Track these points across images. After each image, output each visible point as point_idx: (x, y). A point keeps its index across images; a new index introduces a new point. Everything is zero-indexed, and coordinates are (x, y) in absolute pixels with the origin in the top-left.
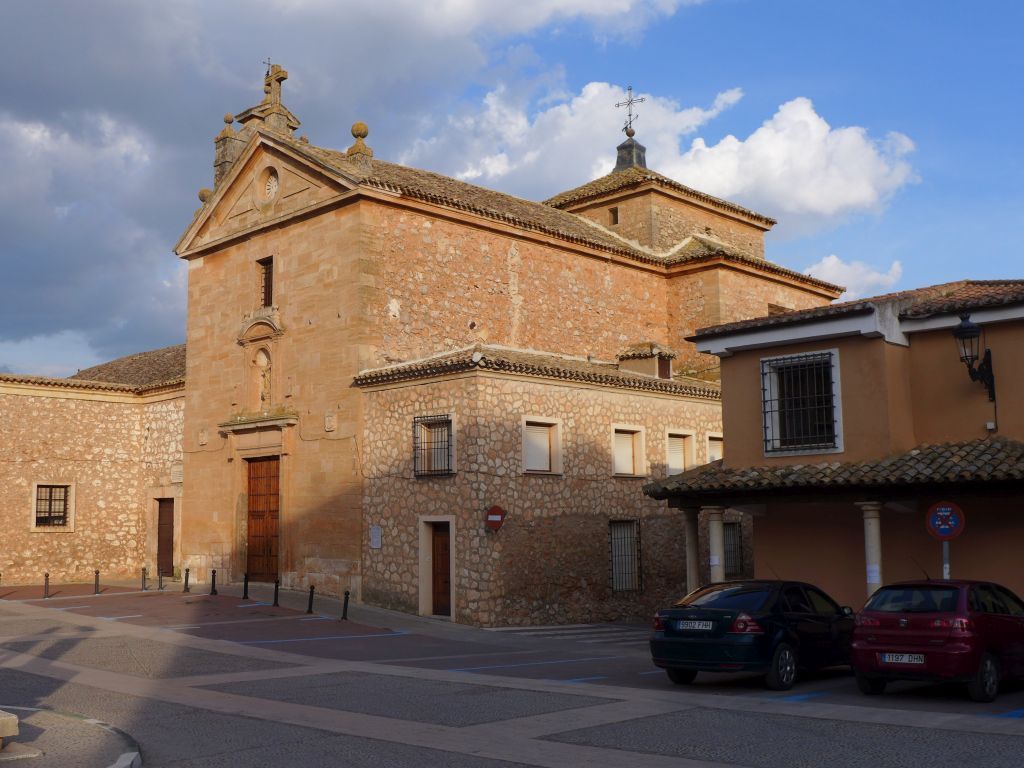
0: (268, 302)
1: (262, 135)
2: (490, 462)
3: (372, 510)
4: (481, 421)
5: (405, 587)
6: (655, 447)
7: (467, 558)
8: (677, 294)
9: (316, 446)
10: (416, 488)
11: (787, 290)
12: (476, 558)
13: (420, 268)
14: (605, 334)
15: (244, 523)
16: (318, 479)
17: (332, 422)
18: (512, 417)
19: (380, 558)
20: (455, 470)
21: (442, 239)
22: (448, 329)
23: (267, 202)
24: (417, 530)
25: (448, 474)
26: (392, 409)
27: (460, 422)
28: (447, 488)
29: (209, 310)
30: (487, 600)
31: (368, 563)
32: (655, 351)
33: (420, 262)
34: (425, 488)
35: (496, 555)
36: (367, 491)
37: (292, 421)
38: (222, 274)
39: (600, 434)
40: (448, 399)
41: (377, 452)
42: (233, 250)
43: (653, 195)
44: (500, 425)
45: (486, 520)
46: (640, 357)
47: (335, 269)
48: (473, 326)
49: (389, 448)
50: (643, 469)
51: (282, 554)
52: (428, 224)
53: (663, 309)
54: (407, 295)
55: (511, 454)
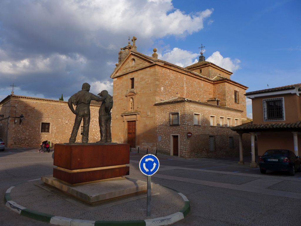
0: (133, 87)
1: (131, 51)
2: (188, 122)
3: (159, 133)
4: (186, 113)
5: (167, 150)
6: (218, 120)
7: (183, 143)
8: (215, 88)
9: (145, 119)
10: (170, 128)
11: (238, 87)
12: (185, 143)
13: (167, 80)
14: (202, 96)
15: (127, 135)
16: (145, 126)
17: (149, 113)
18: (191, 113)
19: (161, 143)
20: (180, 124)
21: (172, 74)
22: (172, 94)
23: (132, 66)
24: (170, 137)
25: (178, 125)
26: (164, 110)
27: (181, 113)
28: (178, 128)
29: (118, 89)
30: (187, 153)
31: (158, 144)
32: (216, 99)
33: (167, 79)
34: (172, 128)
35: (189, 143)
36: (157, 129)
37: (139, 113)
38: (121, 82)
39: (208, 117)
40: (178, 108)
41: (160, 120)
42: (124, 77)
43: (210, 66)
44: (189, 114)
45: (187, 135)
46: (212, 101)
47: (150, 80)
48: (177, 93)
49: (163, 119)
50: (215, 125)
51: (136, 142)
52: (168, 71)
53: (212, 91)
54: (165, 86)
55: (191, 121)
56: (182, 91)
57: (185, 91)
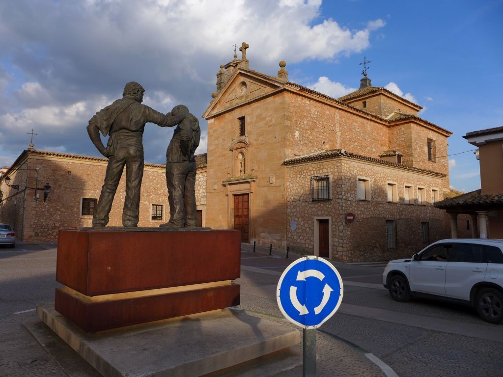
0: (243, 133)
1: (240, 69)
2: (347, 195)
3: (291, 215)
4: (343, 178)
5: (307, 245)
6: (401, 191)
7: (337, 234)
8: (393, 134)
9: (266, 189)
10: (312, 205)
11: (433, 132)
12: (341, 234)
13: (306, 119)
14: (368, 148)
15: (233, 220)
16: (267, 202)
17: (273, 180)
18: (353, 176)
19: (296, 233)
20: (331, 198)
21: (314, 109)
22: (315, 144)
23: (241, 95)
24: (313, 222)
25: (328, 200)
26: (300, 173)
27: (333, 178)
28: (327, 205)
29: (217, 138)
30: (346, 251)
31: (290, 236)
32: (397, 153)
33: (306, 117)
34: (317, 206)
35: (349, 233)
36: (289, 207)
37: (255, 180)
38: (222, 124)
39: (382, 185)
40: (328, 169)
41: (294, 191)
42: (227, 115)
43: (381, 96)
44: (349, 180)
45: (346, 219)
46: (389, 156)
47: (274, 120)
48: (324, 143)
49: (299, 190)
50: (397, 199)
51: (251, 232)
52: (308, 102)
53: (387, 140)
54: (301, 129)
55: (353, 192)
56: (332, 139)
57: (339, 140)
